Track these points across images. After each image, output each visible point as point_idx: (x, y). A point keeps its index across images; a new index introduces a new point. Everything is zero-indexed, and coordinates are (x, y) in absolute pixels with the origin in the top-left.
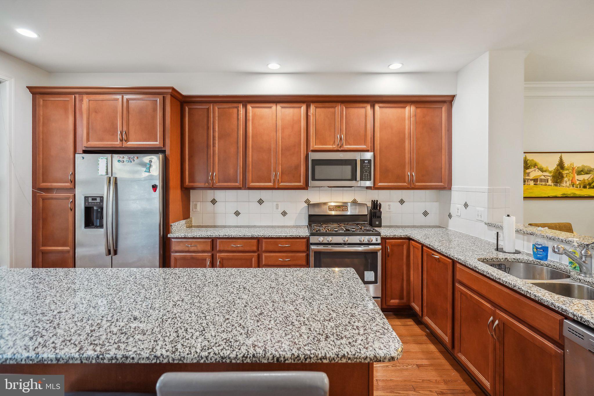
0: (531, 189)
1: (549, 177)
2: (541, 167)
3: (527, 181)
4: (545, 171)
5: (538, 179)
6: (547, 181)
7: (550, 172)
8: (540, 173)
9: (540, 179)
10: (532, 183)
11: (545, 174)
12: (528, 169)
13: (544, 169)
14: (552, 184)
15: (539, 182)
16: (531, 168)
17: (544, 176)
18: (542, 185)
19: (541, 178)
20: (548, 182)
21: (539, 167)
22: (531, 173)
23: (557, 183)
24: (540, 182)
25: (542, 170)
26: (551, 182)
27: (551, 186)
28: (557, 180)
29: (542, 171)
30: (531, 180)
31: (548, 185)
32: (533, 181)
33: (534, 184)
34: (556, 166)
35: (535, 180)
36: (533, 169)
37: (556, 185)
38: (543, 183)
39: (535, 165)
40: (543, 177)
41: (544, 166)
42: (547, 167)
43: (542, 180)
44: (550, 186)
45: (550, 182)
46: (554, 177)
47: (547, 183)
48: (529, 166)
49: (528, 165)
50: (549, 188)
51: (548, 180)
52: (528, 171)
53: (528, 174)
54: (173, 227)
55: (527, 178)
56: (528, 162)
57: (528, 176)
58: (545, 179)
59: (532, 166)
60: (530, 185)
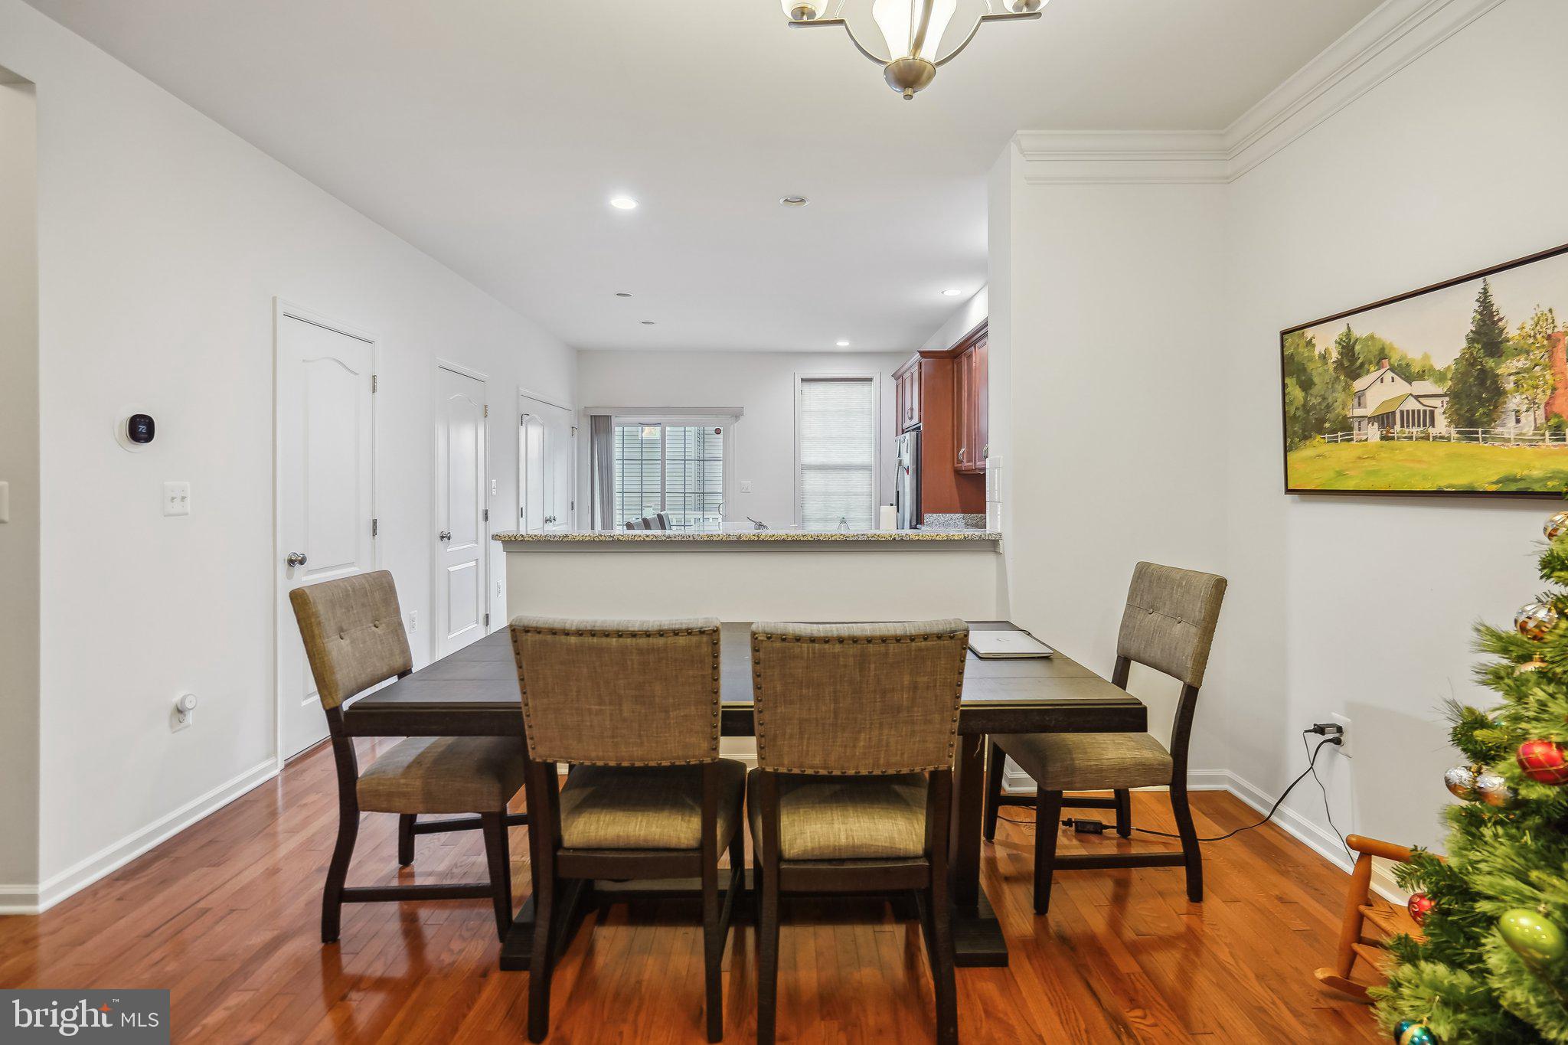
0: (1373, 458)
1: (1436, 402)
2: (1404, 363)
3: (1356, 425)
4: (1421, 376)
5: (1394, 413)
6: (1429, 418)
7: (1441, 377)
8: (1401, 387)
9: (1402, 412)
10: (1373, 432)
11: (1419, 387)
12: (1358, 376)
13: (1415, 368)
14: (1453, 431)
15: (1398, 427)
16: (1368, 372)
17: (1417, 397)
18: (1412, 439)
19: (1406, 407)
20: (1433, 424)
21: (1395, 359)
22: (1368, 393)
23: (1472, 423)
24: (1402, 426)
25: (1405, 373)
26: (1445, 422)
27: (1449, 439)
28: (1472, 411)
29: (1409, 378)
30: (1372, 419)
31: (1435, 438)
32: (1376, 424)
33: (1383, 438)
34: (1464, 344)
35: (1384, 420)
36: (1374, 375)
37: (1470, 437)
38: (1415, 431)
39: (1382, 356)
40: (1412, 405)
42: (1426, 356)
43: (1409, 418)
44: (1443, 444)
45: (1442, 425)
46: (1455, 396)
47: (1431, 430)
48: (1362, 365)
49: (1360, 361)
50: (1442, 448)
51: (1432, 413)
52: (1358, 385)
53: (1360, 396)
54: (928, 517)
55: (1358, 412)
56: (1357, 348)
57: (1359, 405)
58: (1419, 411)
59: (1371, 363)
60: (1366, 440)
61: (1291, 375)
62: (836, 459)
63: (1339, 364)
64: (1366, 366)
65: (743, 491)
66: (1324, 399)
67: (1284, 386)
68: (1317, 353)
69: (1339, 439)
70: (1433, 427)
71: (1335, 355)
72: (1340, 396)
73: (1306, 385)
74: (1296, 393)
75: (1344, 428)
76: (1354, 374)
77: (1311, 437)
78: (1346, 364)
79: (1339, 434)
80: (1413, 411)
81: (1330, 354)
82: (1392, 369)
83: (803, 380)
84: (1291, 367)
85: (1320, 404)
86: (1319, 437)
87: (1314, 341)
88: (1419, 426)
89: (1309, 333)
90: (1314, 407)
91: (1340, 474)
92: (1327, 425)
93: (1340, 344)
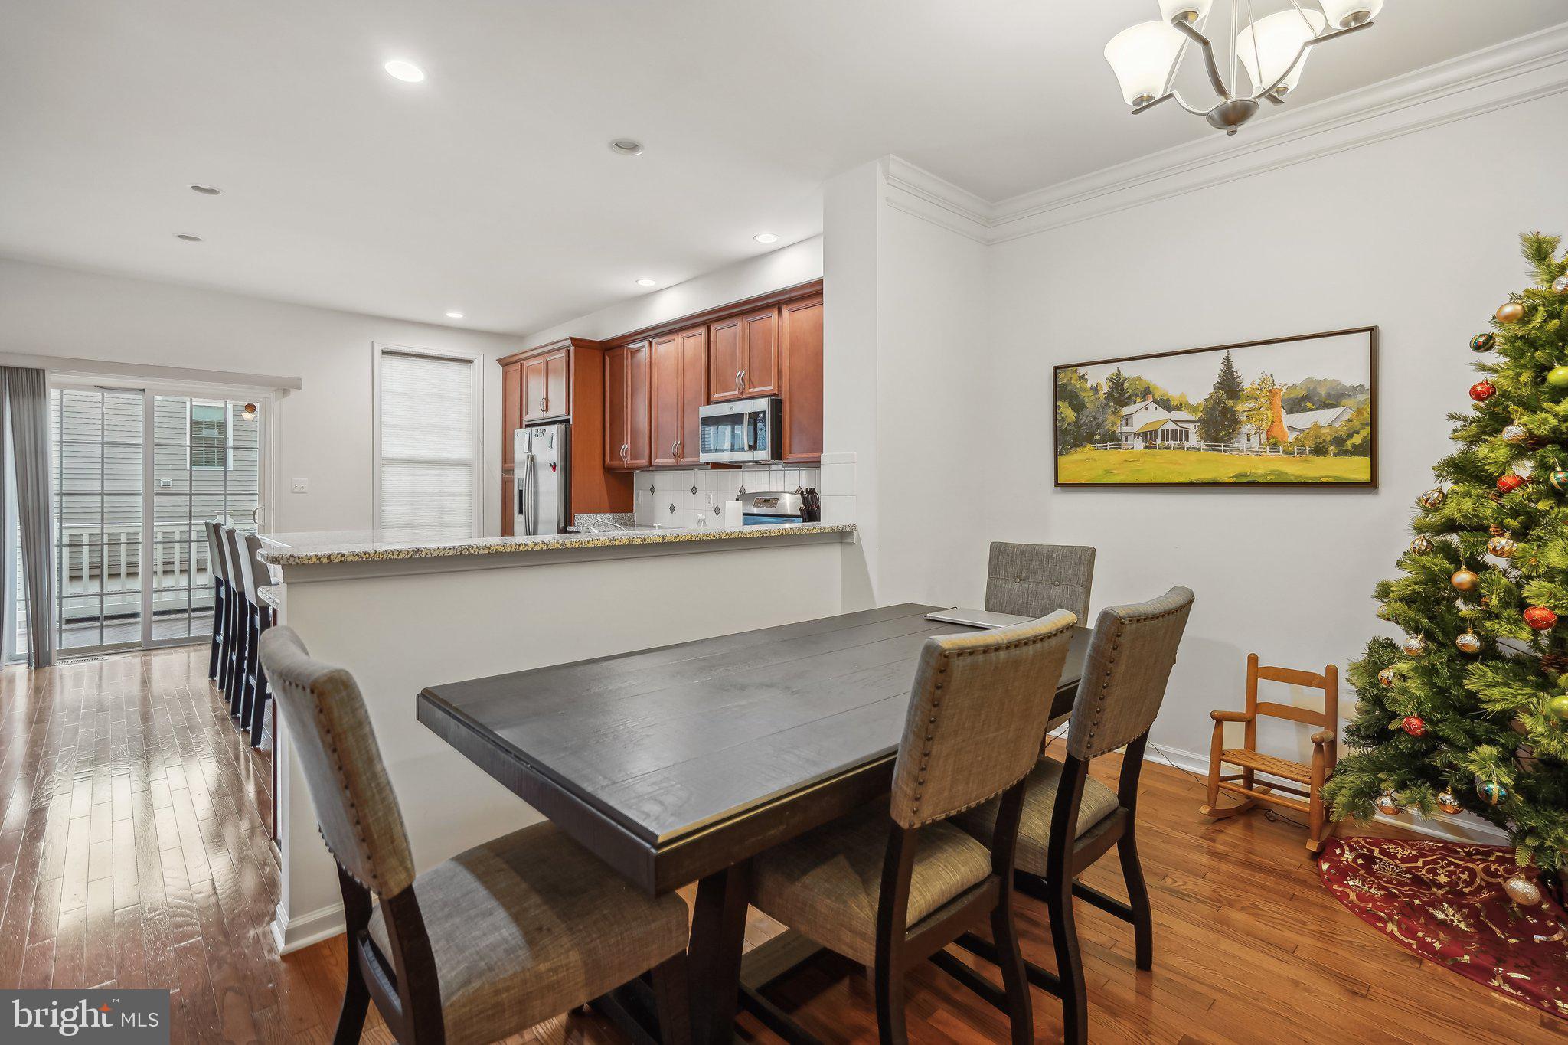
0: (1138, 461)
1: (1191, 426)
2: (1165, 398)
3: (1124, 438)
4: (1178, 408)
5: (1156, 431)
6: (1185, 435)
7: (1194, 409)
8: (1162, 414)
9: (1163, 431)
10: (1139, 444)
11: (1176, 415)
12: (1126, 404)
13: (1174, 402)
14: (1202, 445)
15: (1159, 441)
16: (1135, 402)
17: (1175, 422)
18: (1170, 448)
19: (1166, 427)
20: (1187, 440)
21: (1157, 396)
22: (1134, 416)
23: (1217, 440)
24: (1163, 440)
25: (1166, 404)
26: (1197, 439)
27: (1199, 450)
28: (1217, 432)
29: (1169, 409)
30: (1137, 435)
31: (1188, 449)
32: (1141, 438)
33: (1145, 448)
34: (1212, 390)
35: (1148, 436)
36: (1139, 405)
37: (1215, 448)
38: (1173, 444)
39: (1147, 392)
40: (1171, 426)
41: (1174, 393)
42: (1183, 395)
43: (1167, 435)
44: (1193, 452)
45: (1194, 440)
46: (1204, 422)
47: (1185, 443)
48: (1130, 397)
49: (1127, 394)
50: (1194, 455)
51: (1187, 433)
52: (1126, 410)
53: (1127, 419)
54: (579, 519)
55: (1125, 429)
56: (1126, 385)
57: (1127, 424)
58: (1176, 431)
59: (1137, 396)
60: (1132, 449)
61: (1063, 399)
62: (425, 452)
63: (1109, 396)
64: (1134, 398)
65: (296, 490)
66: (1095, 418)
67: (1056, 407)
68: (1089, 385)
69: (1108, 448)
70: (1188, 441)
71: (1105, 388)
72: (1110, 418)
73: (1078, 407)
74: (1068, 413)
75: (1113, 440)
76: (1124, 403)
77: (1082, 445)
78: (1116, 395)
79: (1108, 444)
80: (1172, 431)
81: (1102, 387)
82: (1155, 401)
83: (384, 352)
84: (1061, 392)
85: (1091, 422)
86: (1089, 446)
87: (1086, 377)
88: (1176, 440)
89: (1082, 370)
90: (1085, 424)
91: (1108, 472)
92: (1097, 437)
93: (1110, 380)
